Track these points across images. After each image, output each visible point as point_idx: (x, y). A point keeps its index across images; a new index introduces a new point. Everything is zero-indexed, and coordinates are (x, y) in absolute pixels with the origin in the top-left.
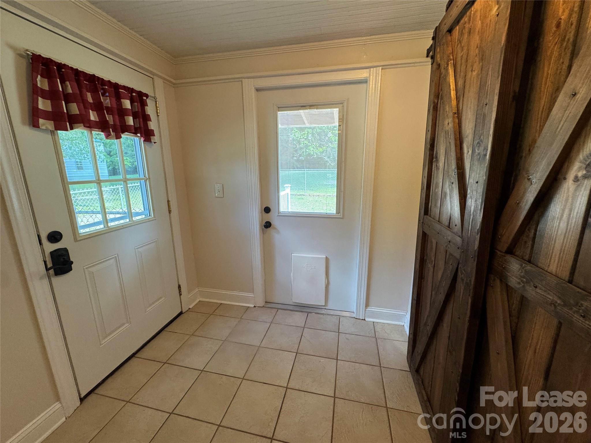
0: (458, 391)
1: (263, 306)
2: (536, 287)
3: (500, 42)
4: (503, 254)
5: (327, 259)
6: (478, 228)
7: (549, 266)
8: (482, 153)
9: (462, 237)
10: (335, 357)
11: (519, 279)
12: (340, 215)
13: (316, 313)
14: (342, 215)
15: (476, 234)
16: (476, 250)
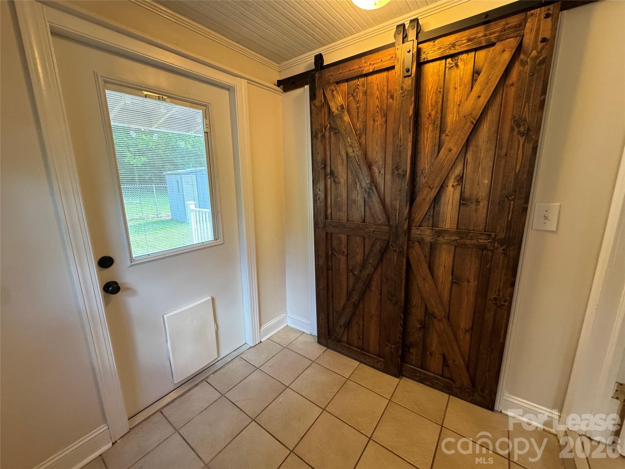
0: (402, 317)
1: (130, 429)
2: (444, 237)
3: (407, 112)
4: (418, 227)
5: (213, 299)
6: (406, 216)
7: (445, 225)
8: (402, 173)
9: (389, 225)
10: (284, 387)
11: (432, 236)
12: (219, 240)
13: (213, 373)
14: (222, 240)
15: (404, 221)
16: (406, 230)
